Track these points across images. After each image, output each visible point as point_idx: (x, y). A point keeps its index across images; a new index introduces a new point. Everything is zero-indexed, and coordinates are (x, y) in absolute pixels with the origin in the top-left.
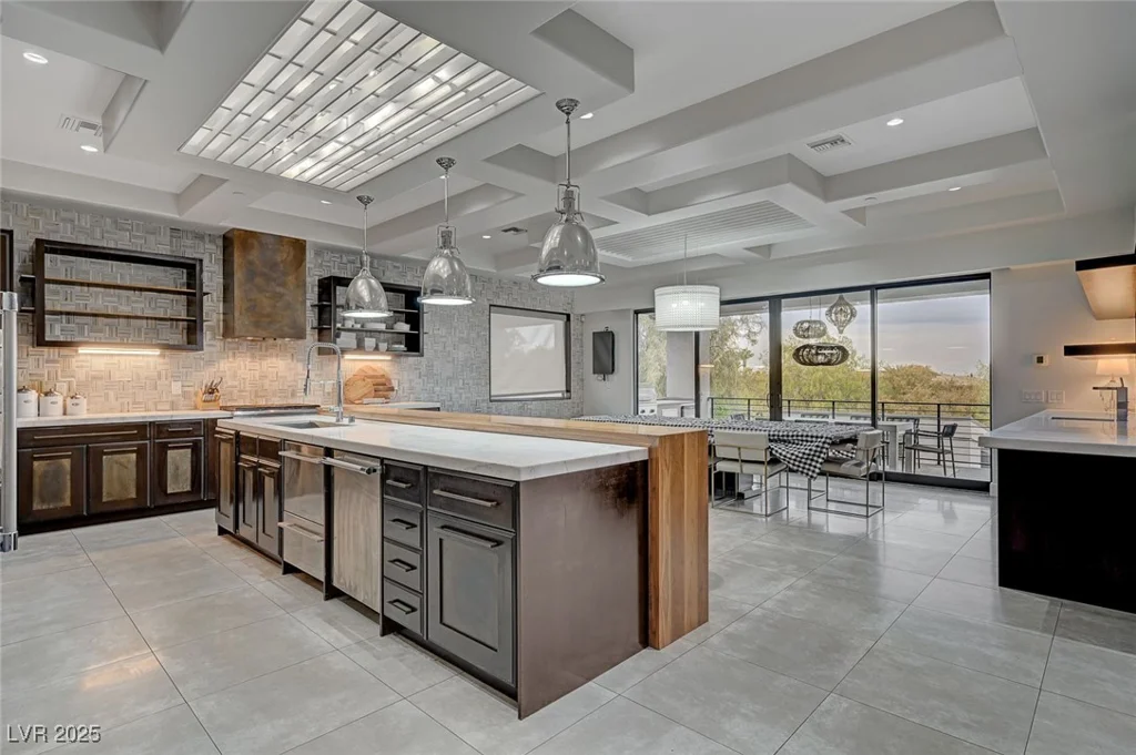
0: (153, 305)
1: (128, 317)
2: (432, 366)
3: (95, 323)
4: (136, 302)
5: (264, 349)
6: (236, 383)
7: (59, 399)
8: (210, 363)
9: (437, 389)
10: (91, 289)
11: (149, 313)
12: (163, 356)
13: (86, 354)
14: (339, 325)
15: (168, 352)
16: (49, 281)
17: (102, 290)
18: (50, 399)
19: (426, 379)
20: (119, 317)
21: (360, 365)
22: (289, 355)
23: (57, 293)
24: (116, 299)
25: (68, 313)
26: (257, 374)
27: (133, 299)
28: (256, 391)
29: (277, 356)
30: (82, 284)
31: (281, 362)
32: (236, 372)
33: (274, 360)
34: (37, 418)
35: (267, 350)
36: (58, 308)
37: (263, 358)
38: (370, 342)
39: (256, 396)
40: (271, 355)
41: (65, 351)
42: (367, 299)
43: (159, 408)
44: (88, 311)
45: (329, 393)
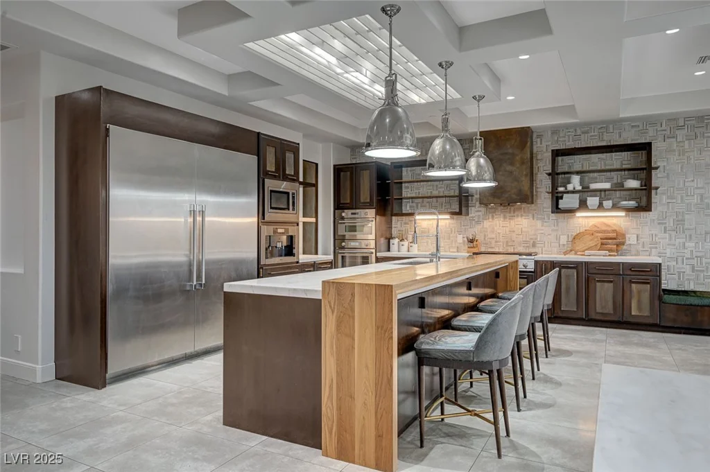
0: (448, 189)
1: (437, 197)
2: (683, 220)
3: (423, 202)
4: (441, 188)
5: (512, 210)
6: (494, 236)
7: (406, 243)
8: (478, 222)
9: (690, 245)
10: (422, 183)
11: (447, 193)
12: (452, 218)
13: (419, 219)
14: (561, 189)
15: (455, 217)
16: (405, 182)
17: (426, 183)
18: (402, 243)
19: (673, 233)
20: (433, 197)
21: (592, 222)
22: (531, 215)
23: (408, 187)
24: (431, 188)
25: (412, 198)
26: (508, 229)
27: (439, 186)
28: (507, 242)
29: (522, 216)
30: (417, 182)
31: (524, 221)
32: (493, 228)
33: (519, 219)
34: (397, 253)
35: (514, 212)
36: (409, 196)
37: (511, 218)
38: (593, 201)
39: (507, 245)
40: (518, 216)
41: (411, 218)
42: (474, 173)
43: (451, 250)
44: (420, 195)
45: (564, 245)
